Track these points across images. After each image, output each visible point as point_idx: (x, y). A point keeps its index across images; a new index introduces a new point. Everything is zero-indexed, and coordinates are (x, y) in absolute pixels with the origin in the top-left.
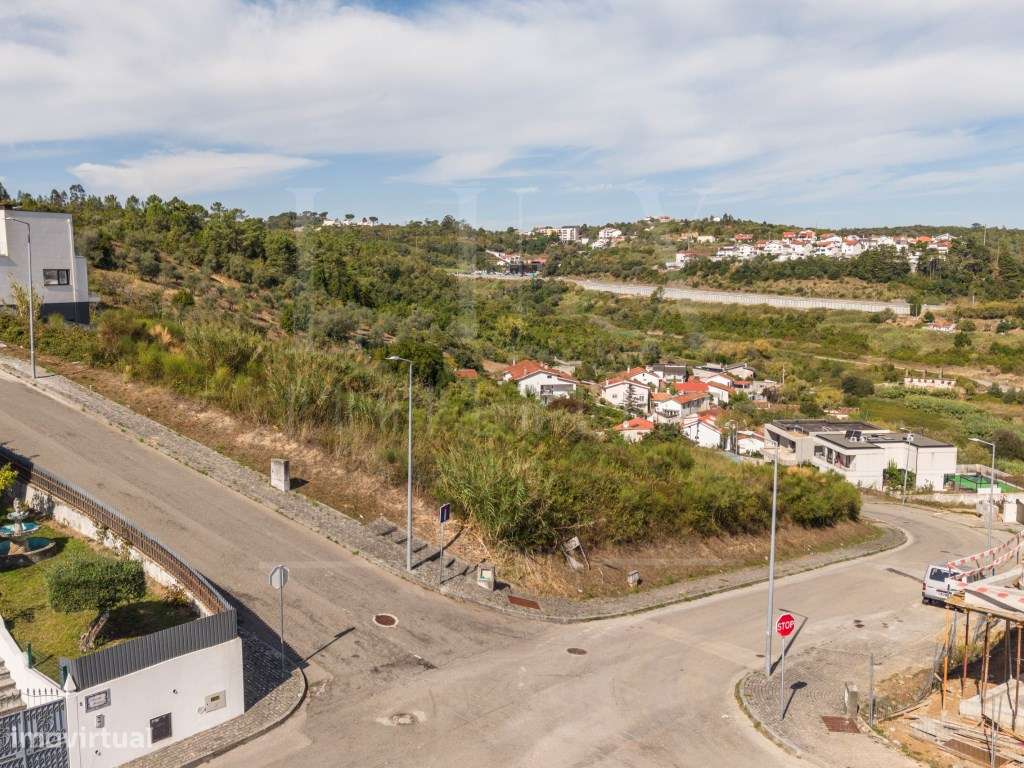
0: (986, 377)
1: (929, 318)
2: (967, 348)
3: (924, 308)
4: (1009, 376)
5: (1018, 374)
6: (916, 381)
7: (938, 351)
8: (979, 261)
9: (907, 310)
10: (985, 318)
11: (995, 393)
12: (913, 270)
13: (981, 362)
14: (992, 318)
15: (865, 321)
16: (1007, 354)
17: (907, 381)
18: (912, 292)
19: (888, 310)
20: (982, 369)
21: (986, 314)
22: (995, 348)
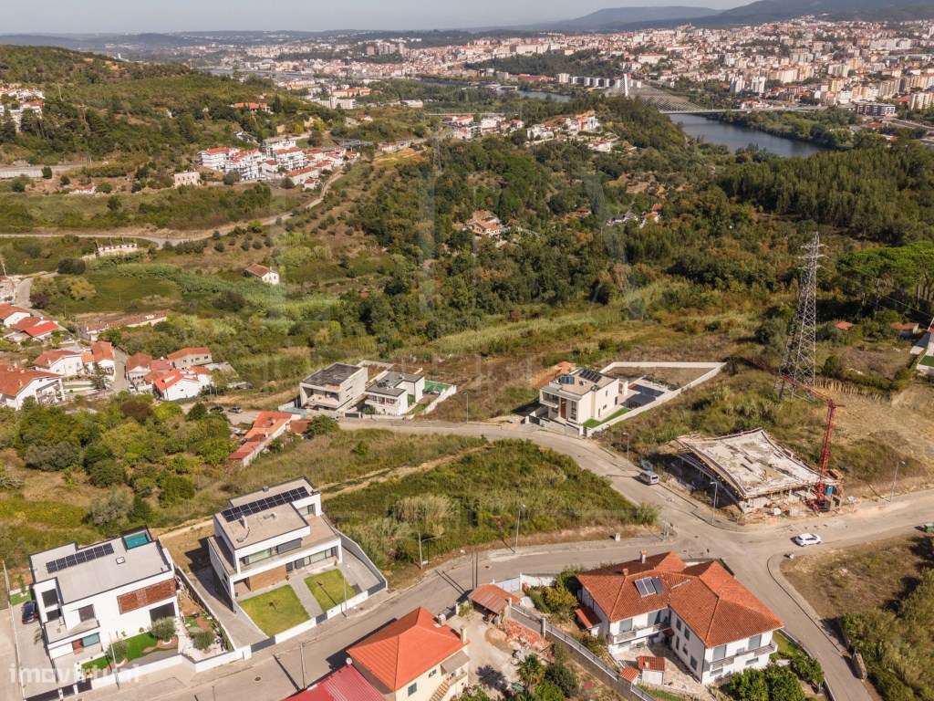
0: (149, 233)
1: (65, 181)
2: (121, 210)
3: (54, 170)
4: (165, 230)
5: (171, 228)
6: (107, 248)
7: (98, 216)
8: (72, 119)
9: (40, 174)
10: (110, 176)
11: (168, 247)
12: (18, 131)
13: (139, 222)
14: (116, 176)
15: (8, 191)
16: (153, 211)
17: (100, 249)
18: (28, 153)
19: (22, 175)
20: (142, 227)
21: (110, 173)
22: (143, 208)
